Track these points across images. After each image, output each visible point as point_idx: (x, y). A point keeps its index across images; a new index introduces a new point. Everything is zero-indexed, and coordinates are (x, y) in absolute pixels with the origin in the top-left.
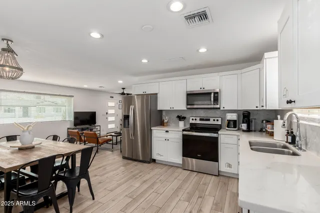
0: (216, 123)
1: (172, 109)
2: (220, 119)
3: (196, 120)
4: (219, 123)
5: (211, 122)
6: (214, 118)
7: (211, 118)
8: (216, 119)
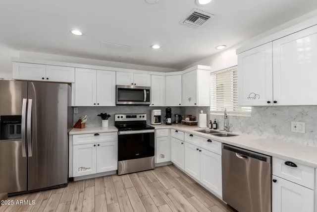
0: (142, 119)
1: (97, 105)
2: (145, 115)
3: (122, 117)
4: (145, 119)
5: (138, 119)
6: (140, 115)
7: (137, 115)
8: (142, 115)
